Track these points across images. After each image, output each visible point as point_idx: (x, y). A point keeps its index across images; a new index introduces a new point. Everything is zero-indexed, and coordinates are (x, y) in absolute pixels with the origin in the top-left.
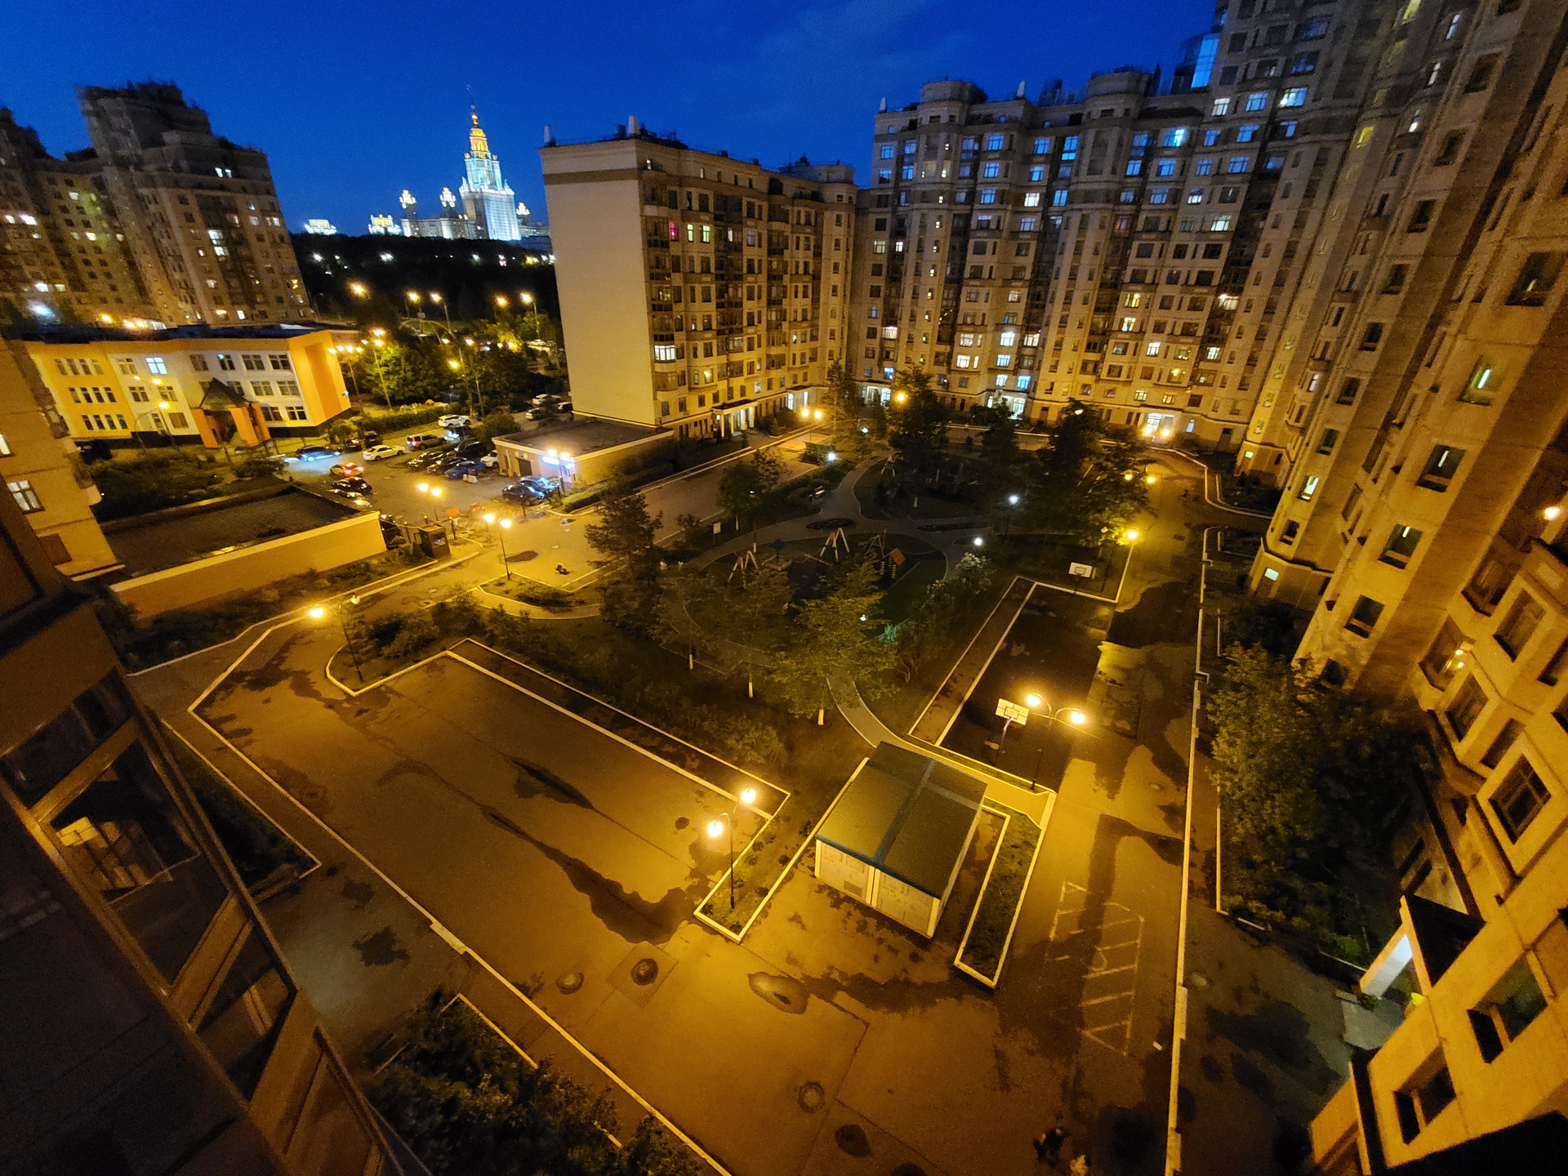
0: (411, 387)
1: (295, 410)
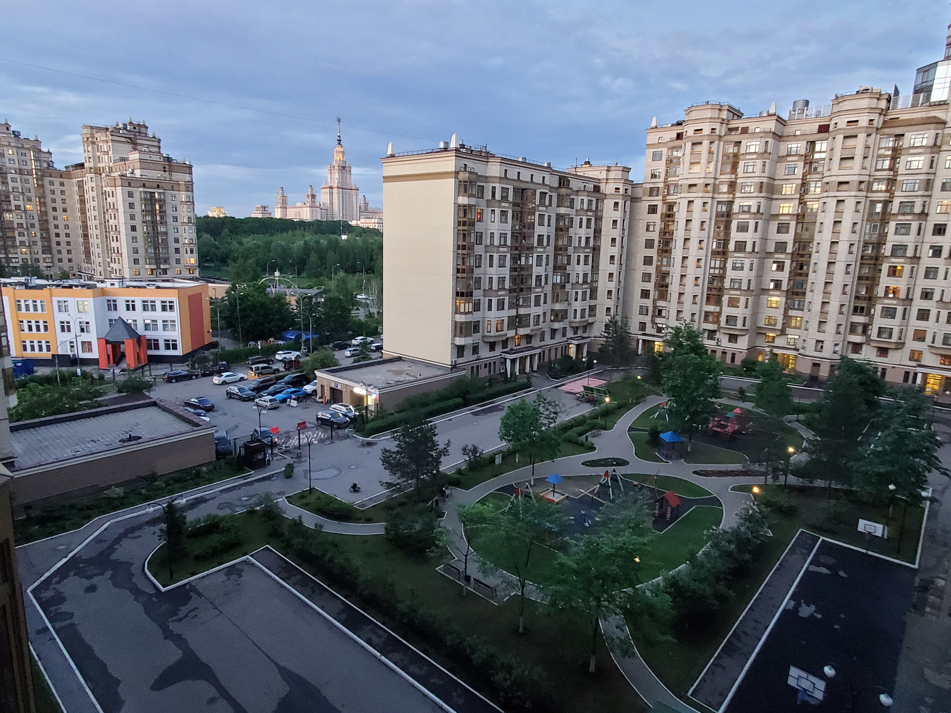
0: (260, 328)
1: (171, 343)
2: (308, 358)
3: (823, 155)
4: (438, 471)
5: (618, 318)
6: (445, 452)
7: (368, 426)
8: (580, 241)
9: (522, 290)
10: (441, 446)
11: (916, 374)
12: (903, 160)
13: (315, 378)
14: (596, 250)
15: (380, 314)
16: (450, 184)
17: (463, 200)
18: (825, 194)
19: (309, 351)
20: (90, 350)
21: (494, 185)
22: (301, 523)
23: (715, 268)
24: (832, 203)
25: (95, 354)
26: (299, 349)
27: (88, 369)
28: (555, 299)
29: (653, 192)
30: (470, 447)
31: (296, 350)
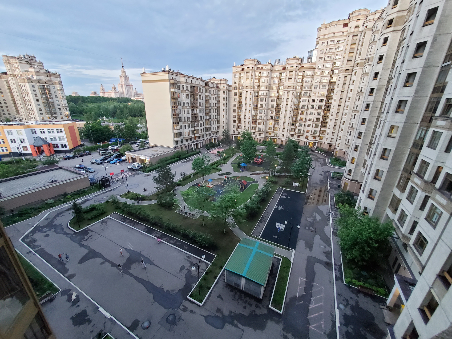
0: (101, 138)
1: (64, 145)
2: (121, 148)
3: (284, 77)
4: (173, 182)
5: (226, 129)
6: (174, 175)
7: (147, 169)
8: (213, 105)
9: (195, 121)
10: (173, 174)
11: (307, 142)
12: (305, 79)
13: (125, 154)
14: (218, 107)
15: (147, 131)
16: (167, 84)
17: (173, 90)
18: (284, 90)
19: (122, 145)
20: (27, 150)
21: (183, 85)
22: (127, 203)
23: (254, 113)
24: (286, 92)
25: (30, 151)
26: (117, 145)
27: (28, 157)
28: (207, 124)
29: (235, 88)
30: (183, 173)
31: (116, 145)
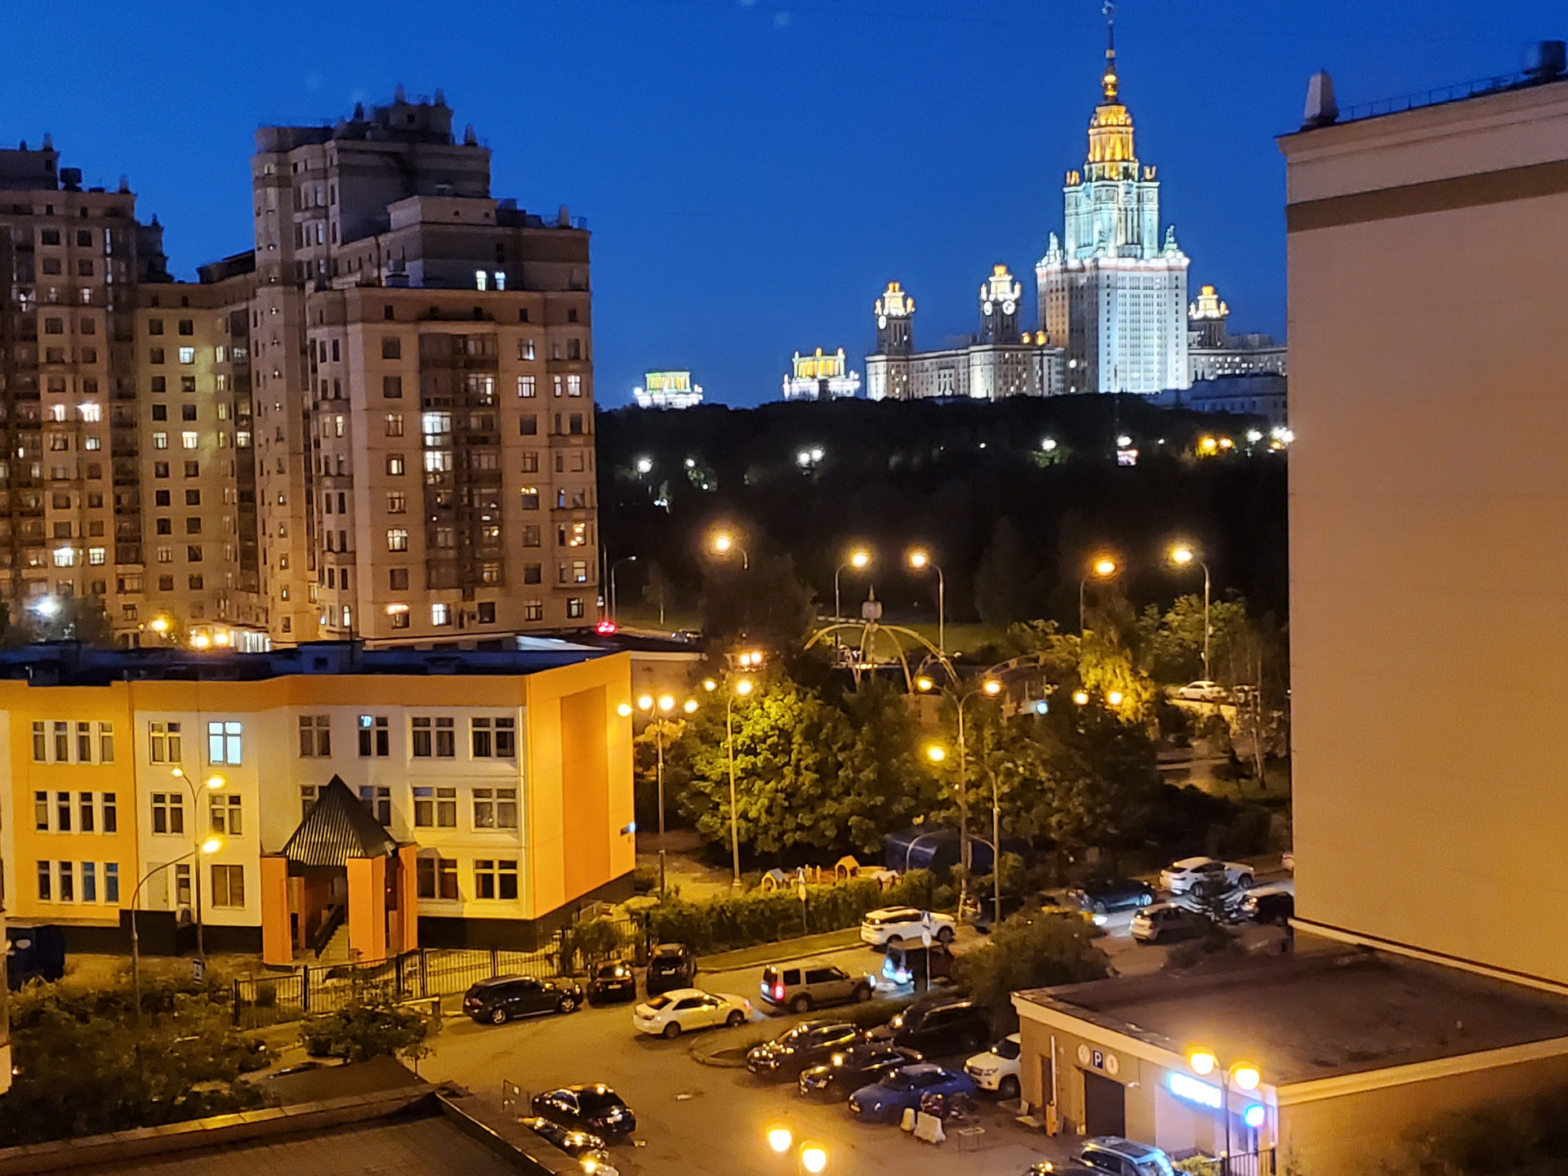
0: (805, 819)
1: (496, 872)
19: (989, 913)
26: (949, 905)
